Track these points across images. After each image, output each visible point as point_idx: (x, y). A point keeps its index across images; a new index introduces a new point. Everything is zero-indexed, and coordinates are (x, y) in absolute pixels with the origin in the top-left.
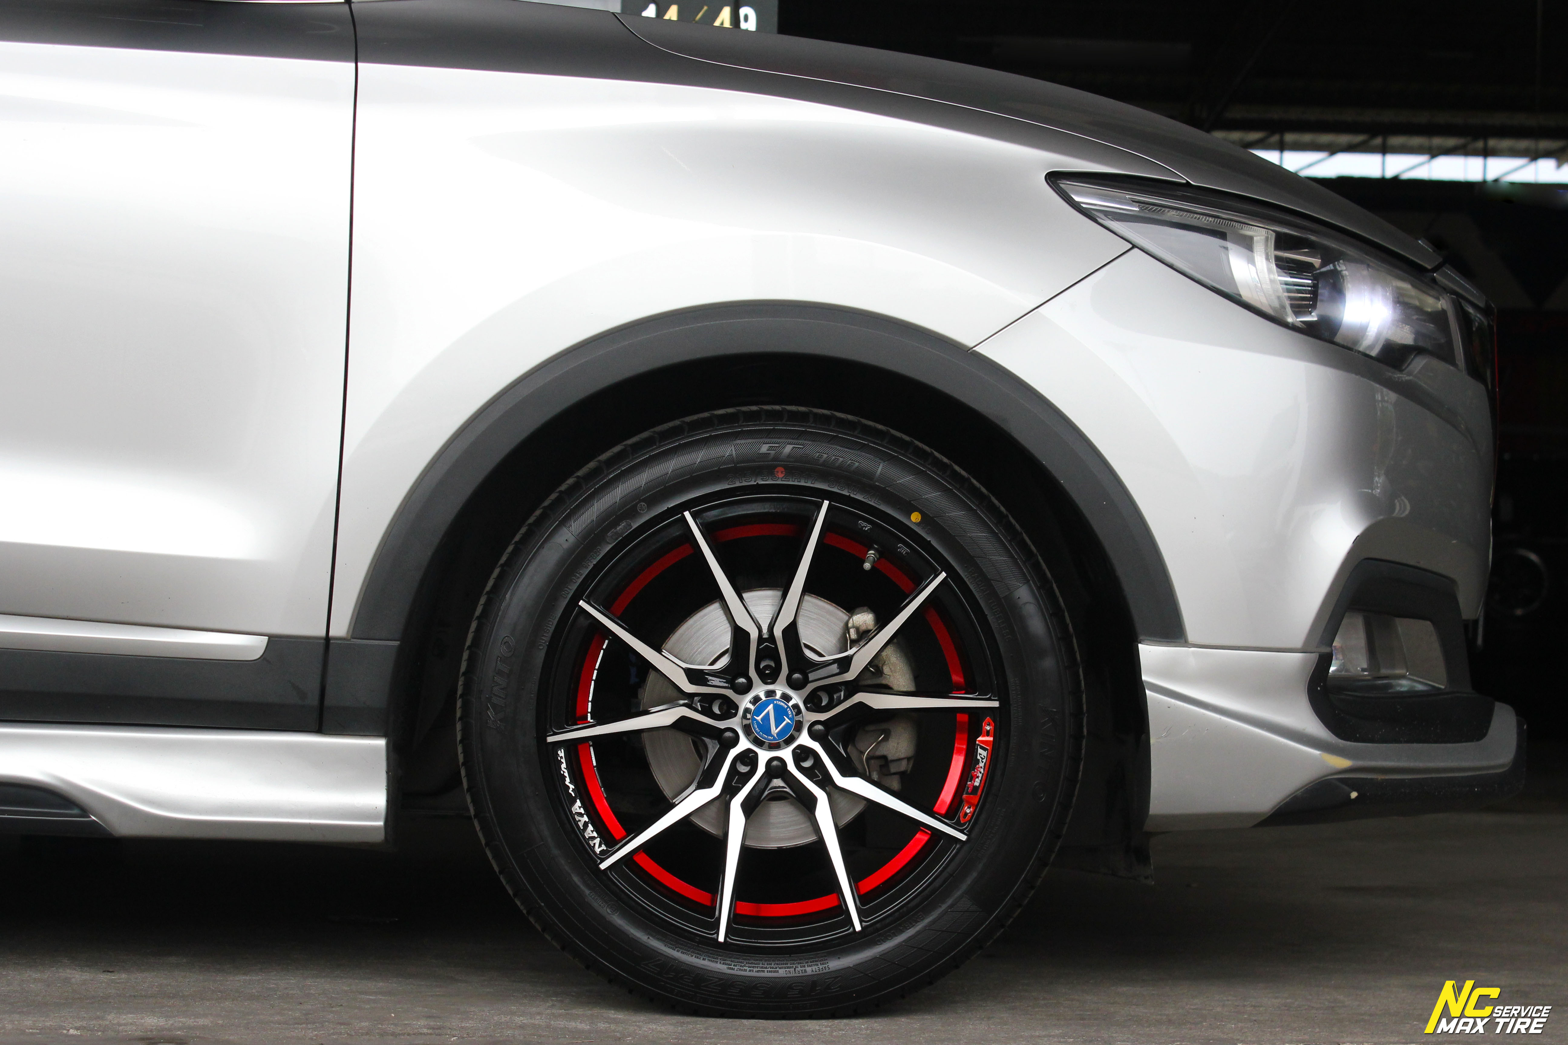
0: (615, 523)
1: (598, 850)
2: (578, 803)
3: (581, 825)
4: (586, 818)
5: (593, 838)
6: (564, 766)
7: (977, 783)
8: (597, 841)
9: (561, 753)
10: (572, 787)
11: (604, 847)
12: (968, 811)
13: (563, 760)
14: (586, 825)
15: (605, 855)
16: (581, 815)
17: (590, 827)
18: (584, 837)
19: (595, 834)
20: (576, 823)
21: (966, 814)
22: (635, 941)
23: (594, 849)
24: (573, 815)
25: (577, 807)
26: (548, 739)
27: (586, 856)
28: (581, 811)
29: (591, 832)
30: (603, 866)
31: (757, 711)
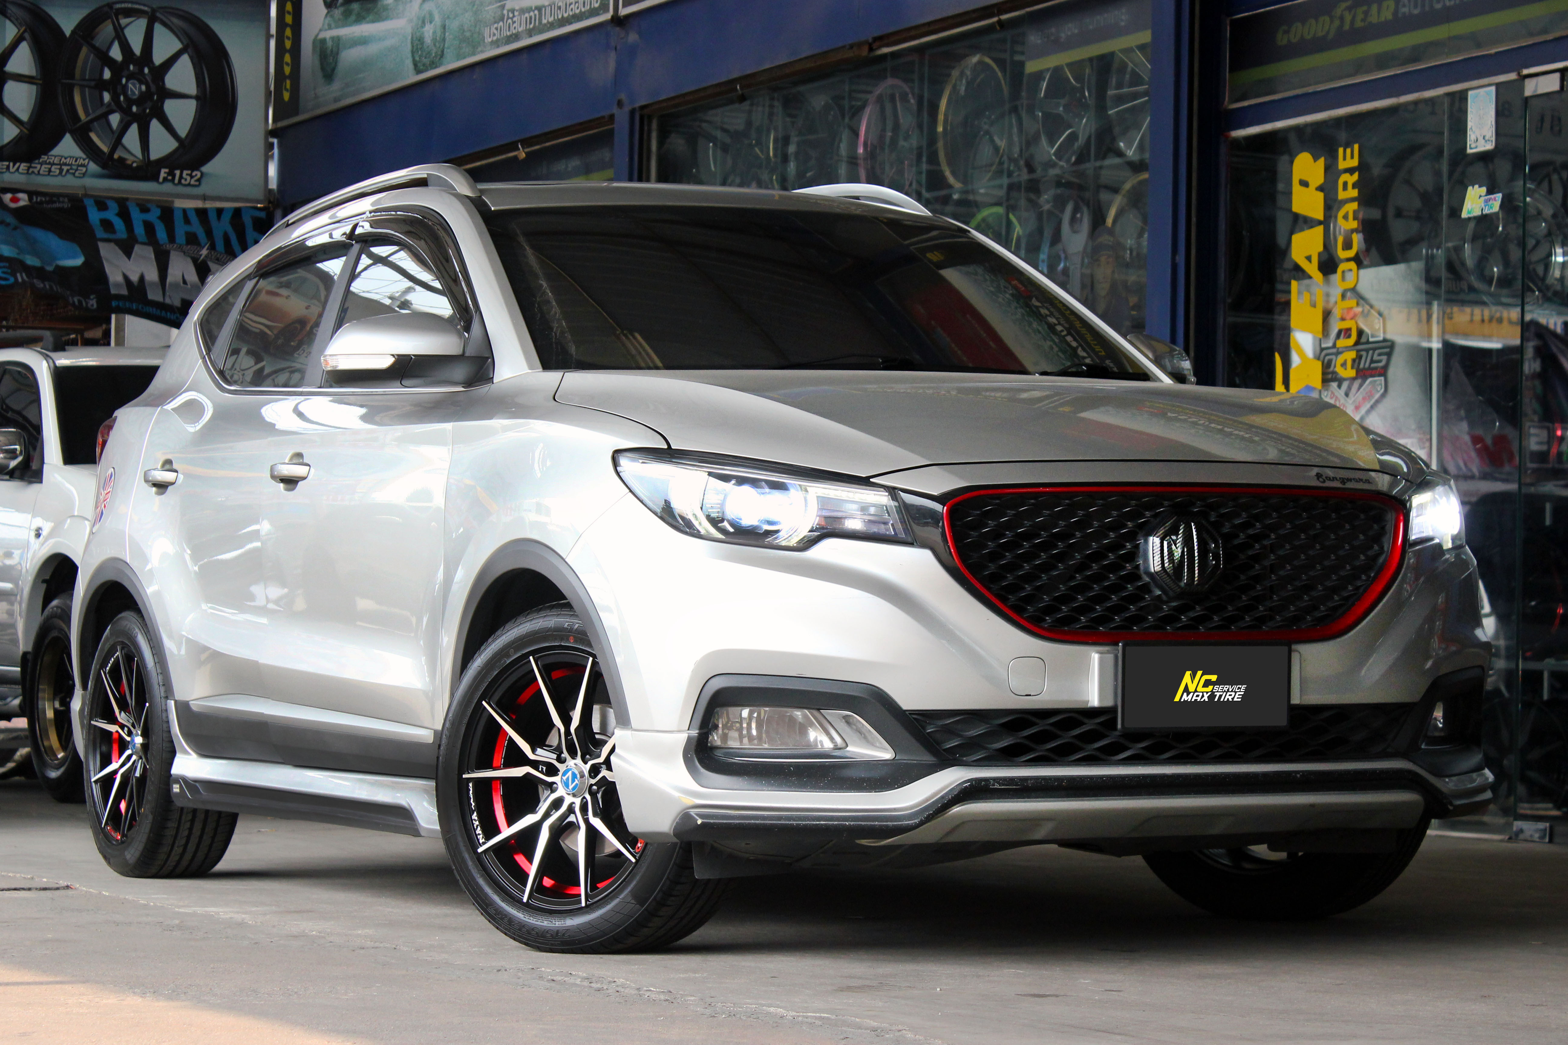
0: (502, 658)
1: (481, 841)
2: (475, 814)
3: (475, 826)
4: (477, 823)
5: (479, 834)
6: (471, 792)
8: (481, 836)
9: (471, 785)
10: (473, 804)
11: (484, 840)
12: (640, 846)
13: (471, 789)
14: (477, 826)
15: (484, 843)
16: (475, 820)
17: (479, 828)
18: (475, 833)
19: (480, 832)
20: (473, 824)
22: (486, 895)
23: (478, 840)
24: (472, 820)
25: (475, 816)
26: (464, 776)
27: (473, 844)
28: (476, 818)
29: (479, 831)
30: (480, 850)
31: (564, 774)
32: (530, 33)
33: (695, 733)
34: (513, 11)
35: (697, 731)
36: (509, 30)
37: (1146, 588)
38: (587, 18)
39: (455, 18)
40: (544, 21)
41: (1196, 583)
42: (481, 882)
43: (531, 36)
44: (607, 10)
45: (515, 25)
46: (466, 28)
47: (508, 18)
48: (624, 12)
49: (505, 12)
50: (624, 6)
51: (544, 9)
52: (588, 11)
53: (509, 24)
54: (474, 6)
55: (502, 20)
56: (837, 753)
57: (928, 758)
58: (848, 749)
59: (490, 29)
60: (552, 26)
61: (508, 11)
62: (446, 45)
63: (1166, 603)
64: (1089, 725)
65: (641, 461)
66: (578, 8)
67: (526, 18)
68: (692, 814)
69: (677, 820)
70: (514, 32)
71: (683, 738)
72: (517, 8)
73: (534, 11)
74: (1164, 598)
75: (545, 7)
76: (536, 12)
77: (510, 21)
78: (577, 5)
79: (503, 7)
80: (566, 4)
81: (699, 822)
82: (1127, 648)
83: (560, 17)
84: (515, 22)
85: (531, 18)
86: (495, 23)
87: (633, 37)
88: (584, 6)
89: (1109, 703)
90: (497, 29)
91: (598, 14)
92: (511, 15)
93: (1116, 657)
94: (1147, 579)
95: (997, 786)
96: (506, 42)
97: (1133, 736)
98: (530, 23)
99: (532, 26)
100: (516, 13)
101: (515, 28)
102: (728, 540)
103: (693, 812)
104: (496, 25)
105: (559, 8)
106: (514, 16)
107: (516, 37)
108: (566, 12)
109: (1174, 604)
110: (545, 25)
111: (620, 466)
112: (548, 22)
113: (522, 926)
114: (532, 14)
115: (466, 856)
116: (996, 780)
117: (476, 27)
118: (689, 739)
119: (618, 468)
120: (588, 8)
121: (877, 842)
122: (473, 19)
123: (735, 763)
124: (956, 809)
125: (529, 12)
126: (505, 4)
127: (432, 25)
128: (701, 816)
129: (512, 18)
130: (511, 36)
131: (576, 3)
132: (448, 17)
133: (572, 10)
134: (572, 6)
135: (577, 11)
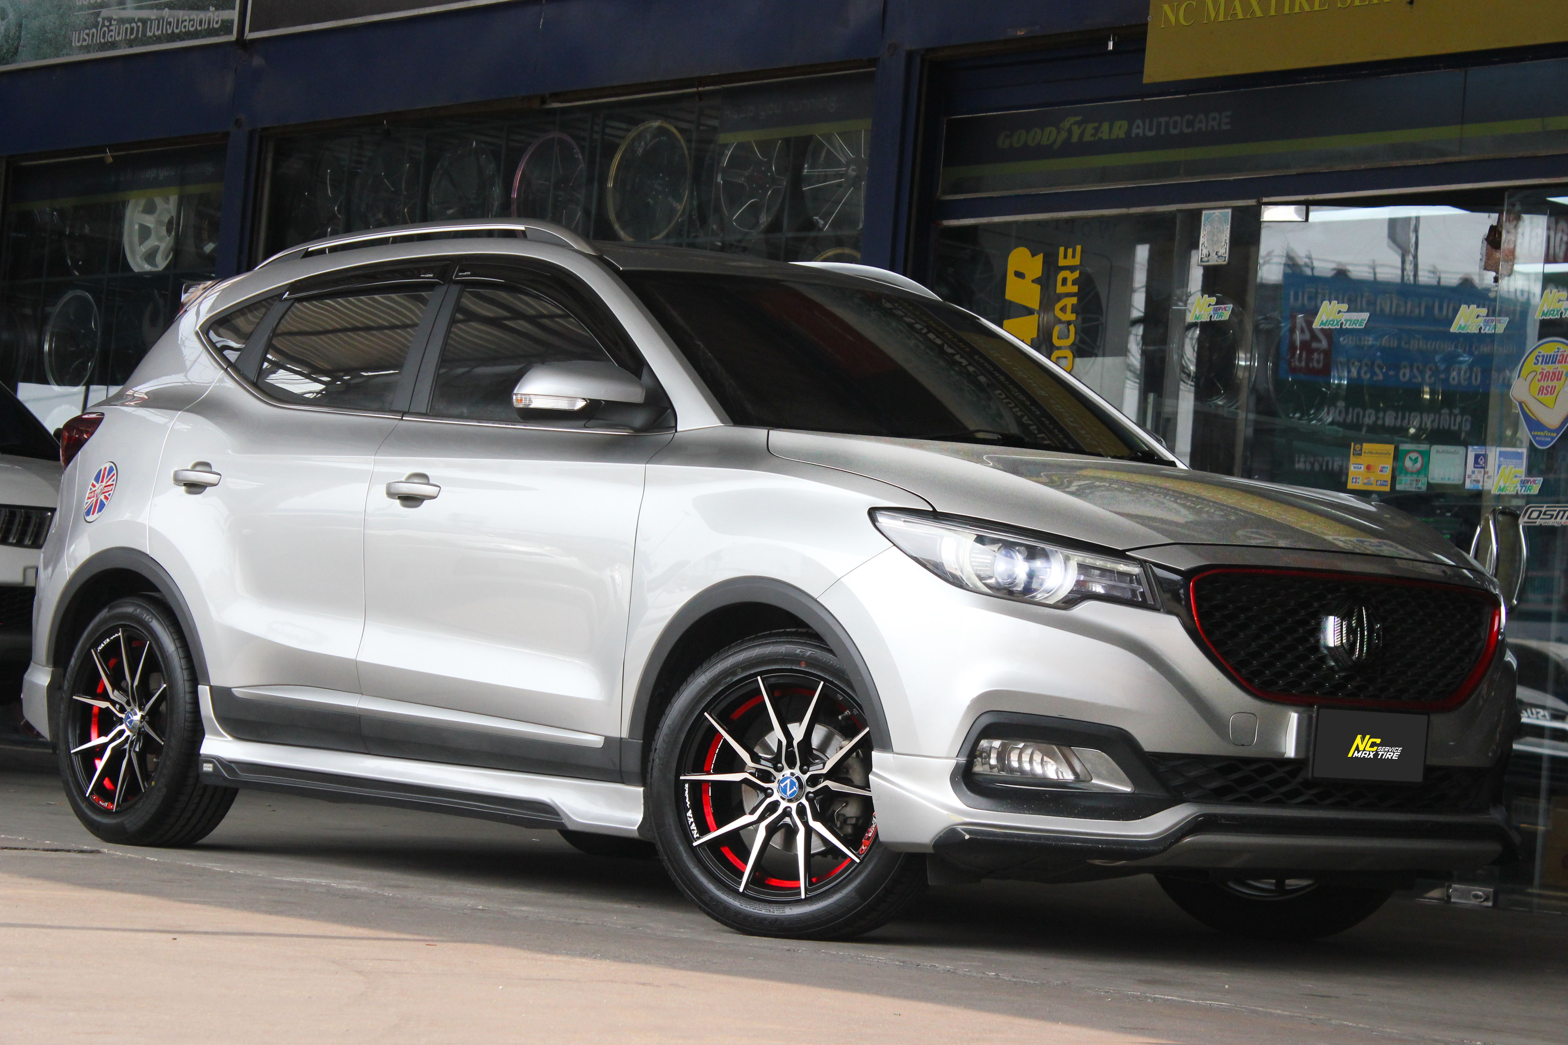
0: (726, 677)
1: (695, 836)
2: (690, 811)
3: (690, 822)
4: (692, 820)
5: (694, 830)
6: (687, 792)
7: (870, 835)
8: (696, 832)
9: (687, 786)
10: (689, 803)
11: (698, 835)
12: (864, 848)
13: (687, 789)
14: (692, 823)
15: (698, 838)
16: (690, 817)
17: (694, 824)
18: (690, 829)
19: (695, 828)
20: (688, 821)
21: (862, 850)
22: (701, 884)
23: (693, 835)
24: (686, 817)
25: (690, 814)
26: (682, 778)
27: (688, 839)
28: (691, 816)
29: (693, 827)
30: (695, 844)
31: (780, 782)
32: (130, 44)
33: (963, 760)
34: (110, 20)
35: (965, 759)
36: (104, 38)
37: (1323, 659)
38: (203, 37)
39: (35, 18)
40: (149, 34)
41: (1364, 657)
42: (696, 872)
43: (131, 46)
44: (231, 32)
45: (113, 33)
46: (48, 29)
47: (103, 25)
48: (250, 36)
49: (100, 19)
50: (251, 31)
51: (149, 22)
52: (205, 30)
53: (105, 31)
54: (60, 9)
55: (96, 26)
56: (1078, 786)
57: (1161, 794)
58: (1093, 781)
59: (80, 33)
60: (158, 40)
61: (104, 19)
62: (22, 43)
63: (1337, 672)
64: (1281, 772)
65: (903, 519)
66: (193, 26)
67: (127, 29)
68: (959, 829)
69: (941, 834)
70: (110, 40)
71: (952, 763)
72: (115, 17)
73: (136, 23)
74: (1336, 668)
75: (151, 21)
76: (140, 24)
77: (105, 29)
78: (192, 22)
79: (98, 14)
80: (178, 21)
81: (967, 837)
82: (1321, 710)
83: (169, 32)
84: (112, 31)
85: (132, 29)
86: (86, 28)
87: (257, 61)
88: (201, 25)
89: (1302, 756)
90: (88, 35)
91: (218, 35)
92: (107, 23)
93: (1310, 718)
94: (1326, 652)
95: (1223, 821)
96: (99, 49)
97: (1308, 784)
98: (132, 33)
99: (132, 37)
100: (114, 23)
101: (111, 36)
102: (995, 594)
103: (959, 828)
104: (87, 31)
105: (170, 23)
106: (111, 25)
107: (113, 45)
108: (177, 28)
109: (1342, 674)
110: (150, 37)
111: (878, 521)
112: (154, 35)
113: (738, 913)
114: (134, 25)
115: (681, 848)
116: (1223, 816)
117: (61, 29)
118: (957, 765)
119: (876, 523)
120: (206, 27)
121: (1112, 863)
122: (57, 22)
123: (996, 789)
124: (1188, 840)
125: (130, 23)
126: (101, 11)
127: (5, 22)
128: (969, 832)
129: (108, 27)
130: (105, 43)
131: (190, 21)
132: (26, 17)
133: (185, 27)
134: (186, 23)
135: (192, 29)
